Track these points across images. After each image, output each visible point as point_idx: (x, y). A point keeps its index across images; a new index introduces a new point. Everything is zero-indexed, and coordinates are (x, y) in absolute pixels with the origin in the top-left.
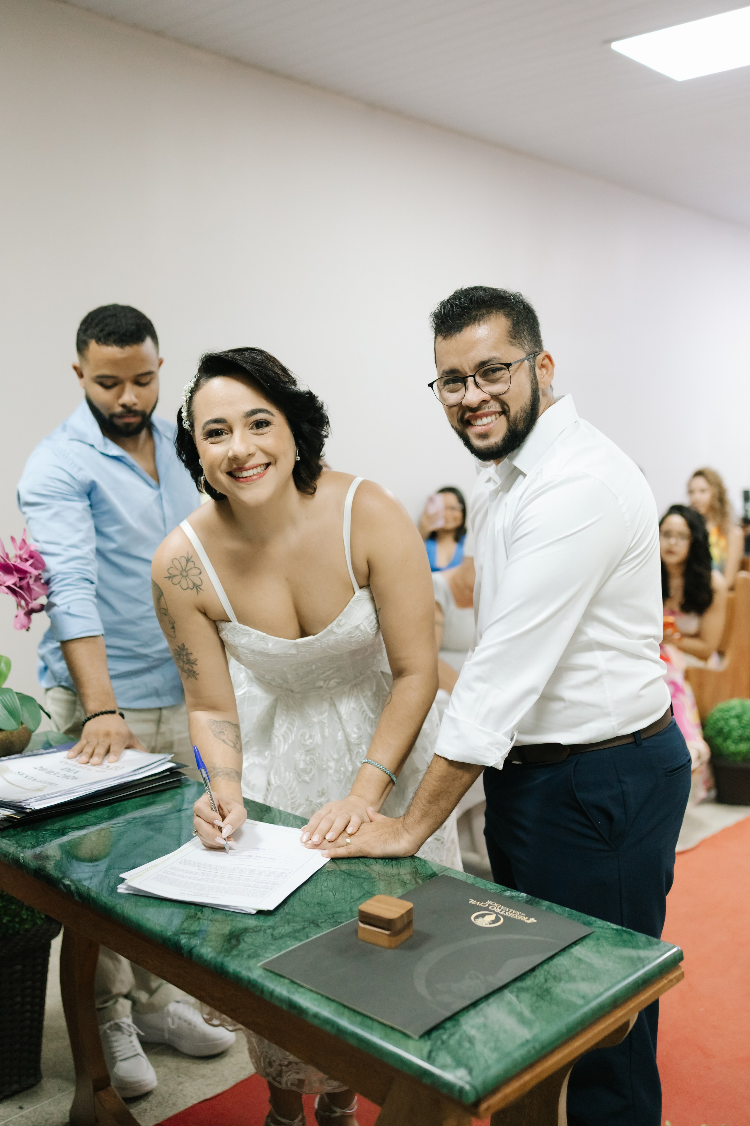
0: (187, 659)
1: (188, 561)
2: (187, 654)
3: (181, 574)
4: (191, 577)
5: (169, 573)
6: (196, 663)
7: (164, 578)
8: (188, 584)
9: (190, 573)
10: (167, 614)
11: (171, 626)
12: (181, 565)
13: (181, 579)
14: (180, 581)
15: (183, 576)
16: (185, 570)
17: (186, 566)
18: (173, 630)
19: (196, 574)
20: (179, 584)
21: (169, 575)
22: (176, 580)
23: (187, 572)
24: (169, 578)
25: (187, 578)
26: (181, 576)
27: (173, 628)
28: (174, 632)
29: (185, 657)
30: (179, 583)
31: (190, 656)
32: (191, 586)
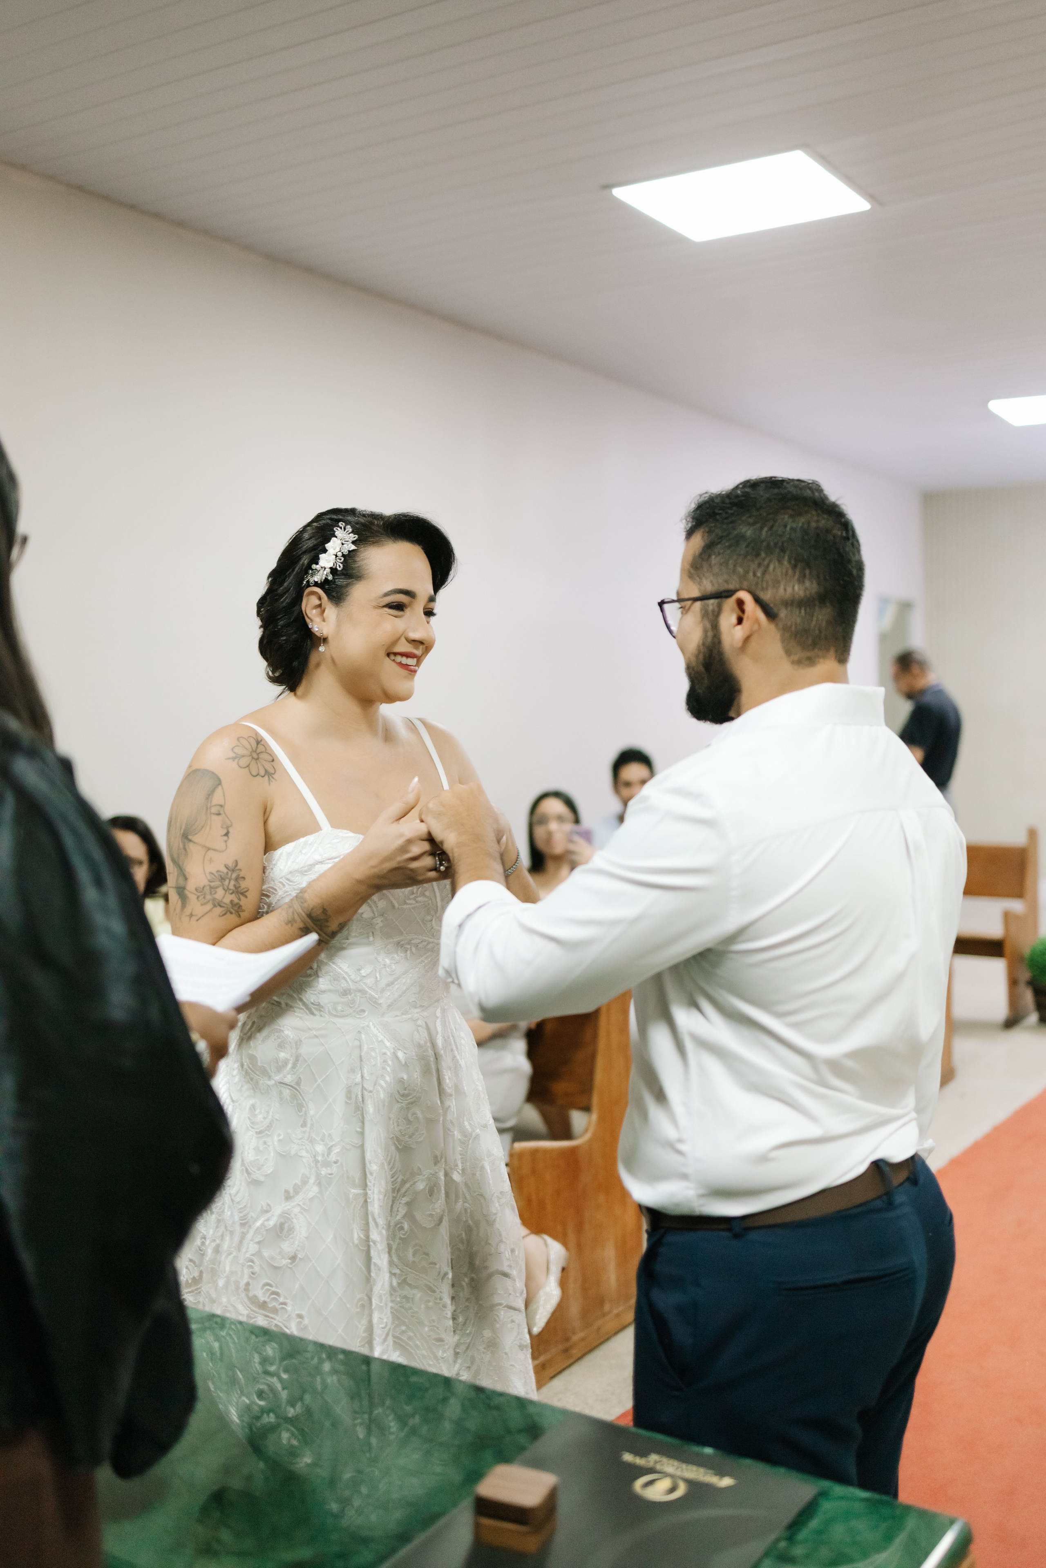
0: (234, 886)
1: (258, 743)
4: (264, 763)
5: (235, 753)
7: (226, 759)
8: (259, 770)
9: (261, 756)
10: (222, 812)
11: (225, 831)
12: (251, 745)
13: (251, 762)
14: (249, 765)
15: (253, 758)
16: (255, 751)
17: (257, 747)
18: (225, 838)
19: (269, 760)
20: (248, 768)
21: (234, 755)
22: (244, 762)
23: (259, 755)
25: (258, 761)
27: (227, 834)
28: (226, 841)
29: (232, 883)
31: (239, 879)
32: (262, 772)
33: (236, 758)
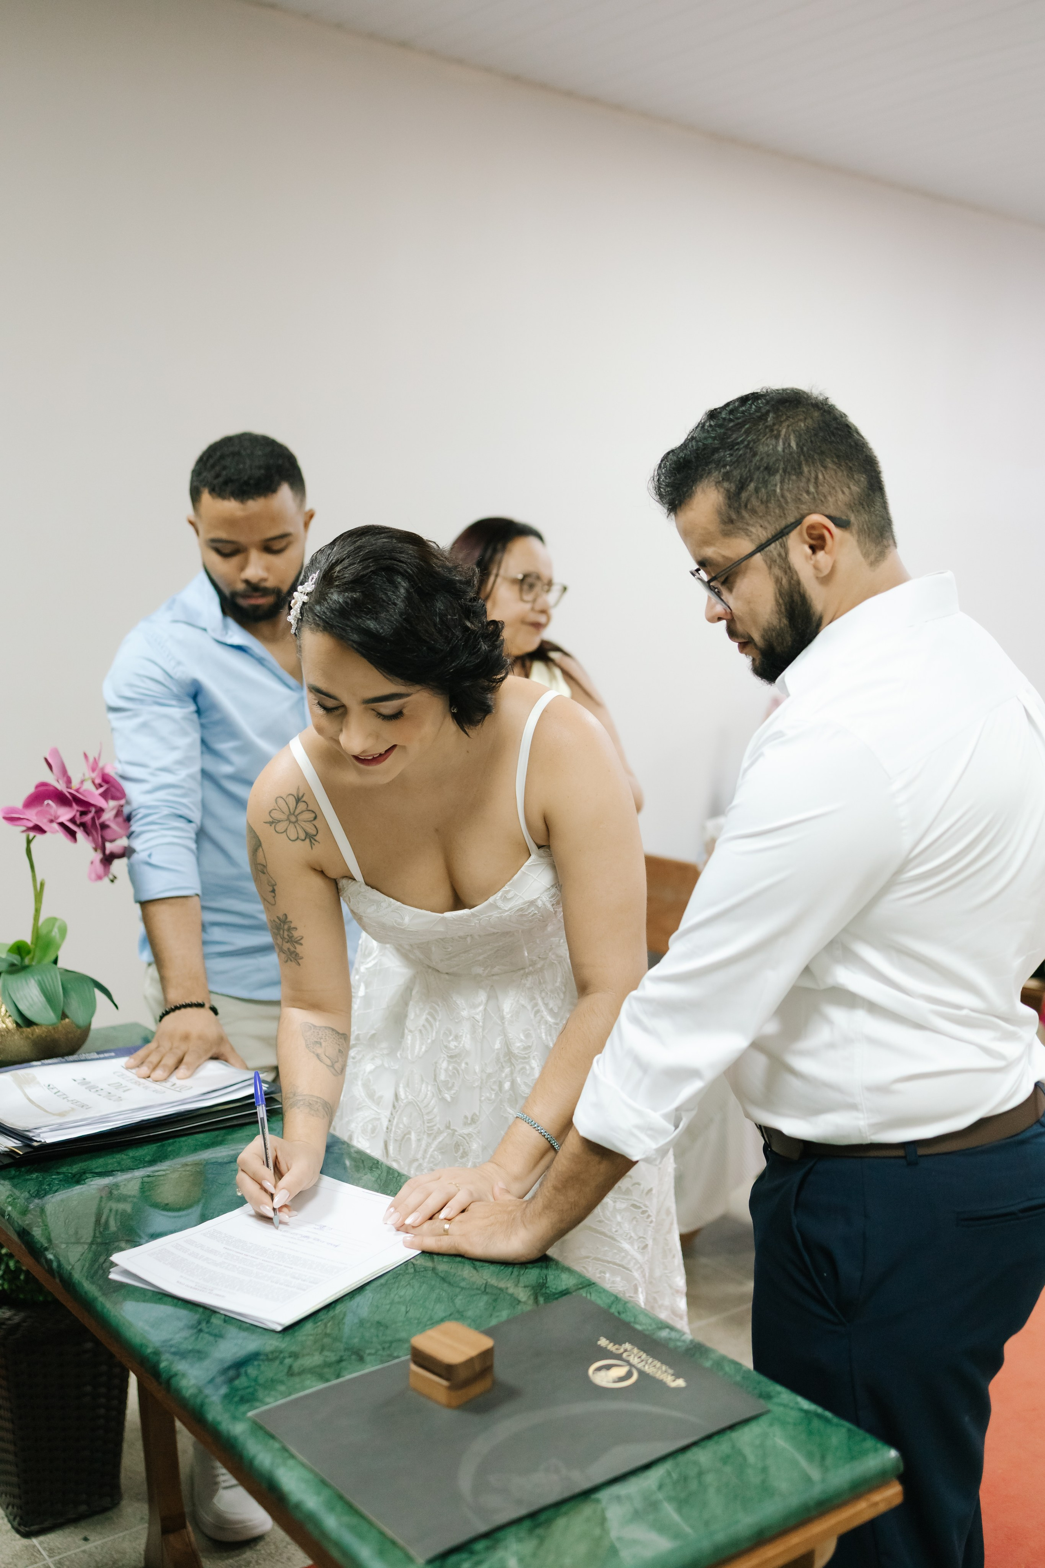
0: (288, 935)
1: (298, 800)
2: (289, 929)
3: (288, 819)
4: (303, 825)
5: (271, 817)
6: (301, 942)
7: (265, 824)
8: (297, 835)
9: (301, 816)
10: (265, 871)
11: (271, 889)
12: (289, 807)
13: (288, 826)
14: (287, 829)
15: (290, 822)
16: (294, 814)
17: (296, 807)
18: (273, 894)
19: (311, 819)
20: (285, 833)
21: (271, 820)
22: (281, 827)
23: (296, 817)
24: (271, 823)
25: (296, 826)
26: (288, 822)
27: (273, 891)
28: (274, 897)
29: (286, 933)
30: (286, 831)
31: (292, 932)
32: (302, 836)
33: (273, 822)
